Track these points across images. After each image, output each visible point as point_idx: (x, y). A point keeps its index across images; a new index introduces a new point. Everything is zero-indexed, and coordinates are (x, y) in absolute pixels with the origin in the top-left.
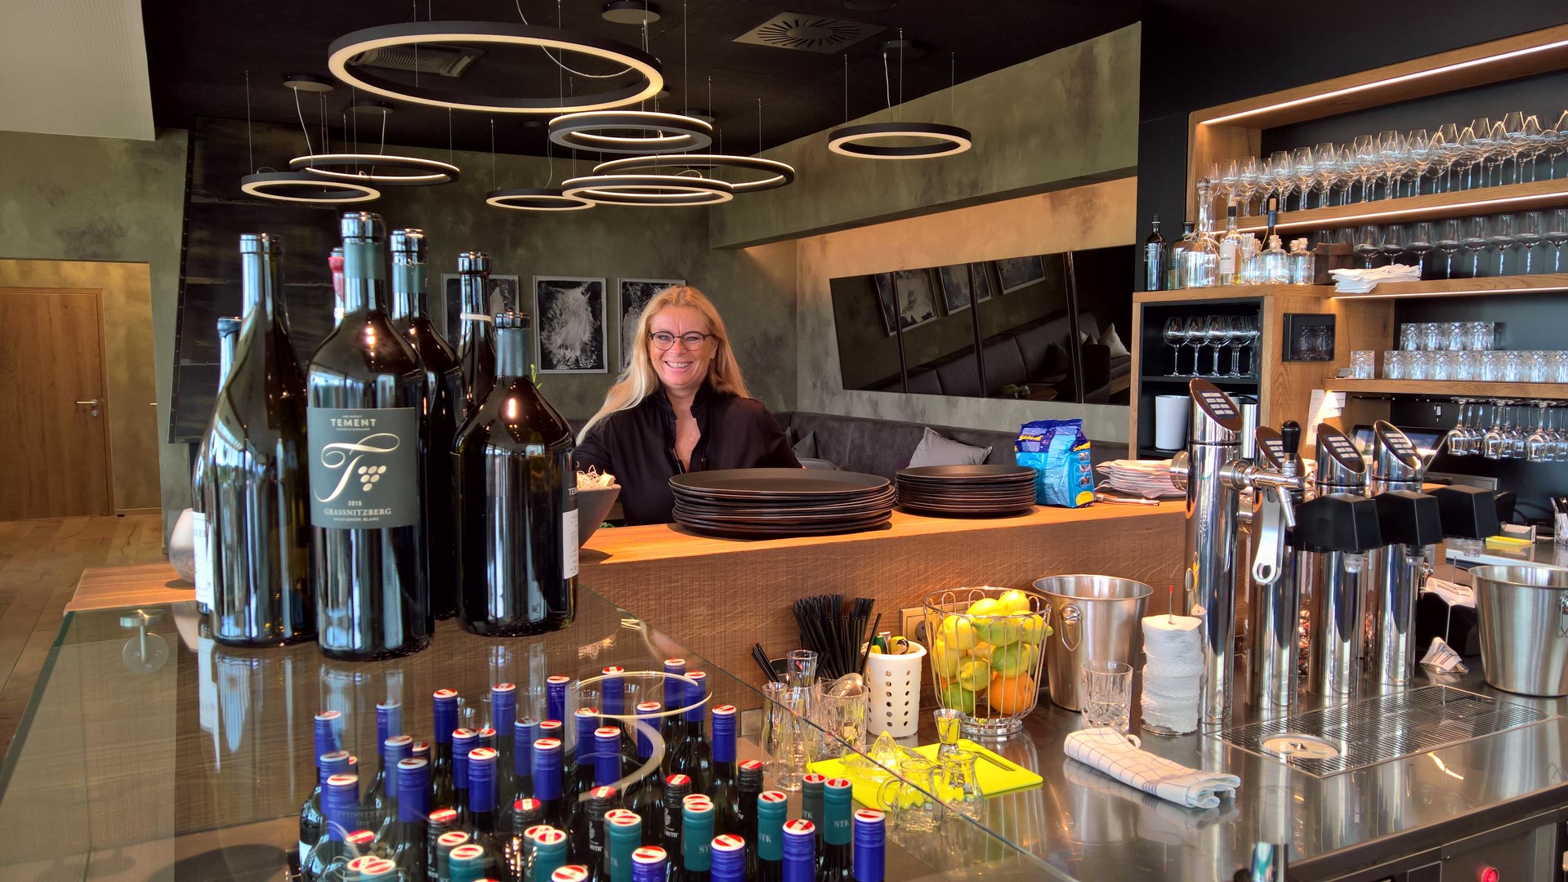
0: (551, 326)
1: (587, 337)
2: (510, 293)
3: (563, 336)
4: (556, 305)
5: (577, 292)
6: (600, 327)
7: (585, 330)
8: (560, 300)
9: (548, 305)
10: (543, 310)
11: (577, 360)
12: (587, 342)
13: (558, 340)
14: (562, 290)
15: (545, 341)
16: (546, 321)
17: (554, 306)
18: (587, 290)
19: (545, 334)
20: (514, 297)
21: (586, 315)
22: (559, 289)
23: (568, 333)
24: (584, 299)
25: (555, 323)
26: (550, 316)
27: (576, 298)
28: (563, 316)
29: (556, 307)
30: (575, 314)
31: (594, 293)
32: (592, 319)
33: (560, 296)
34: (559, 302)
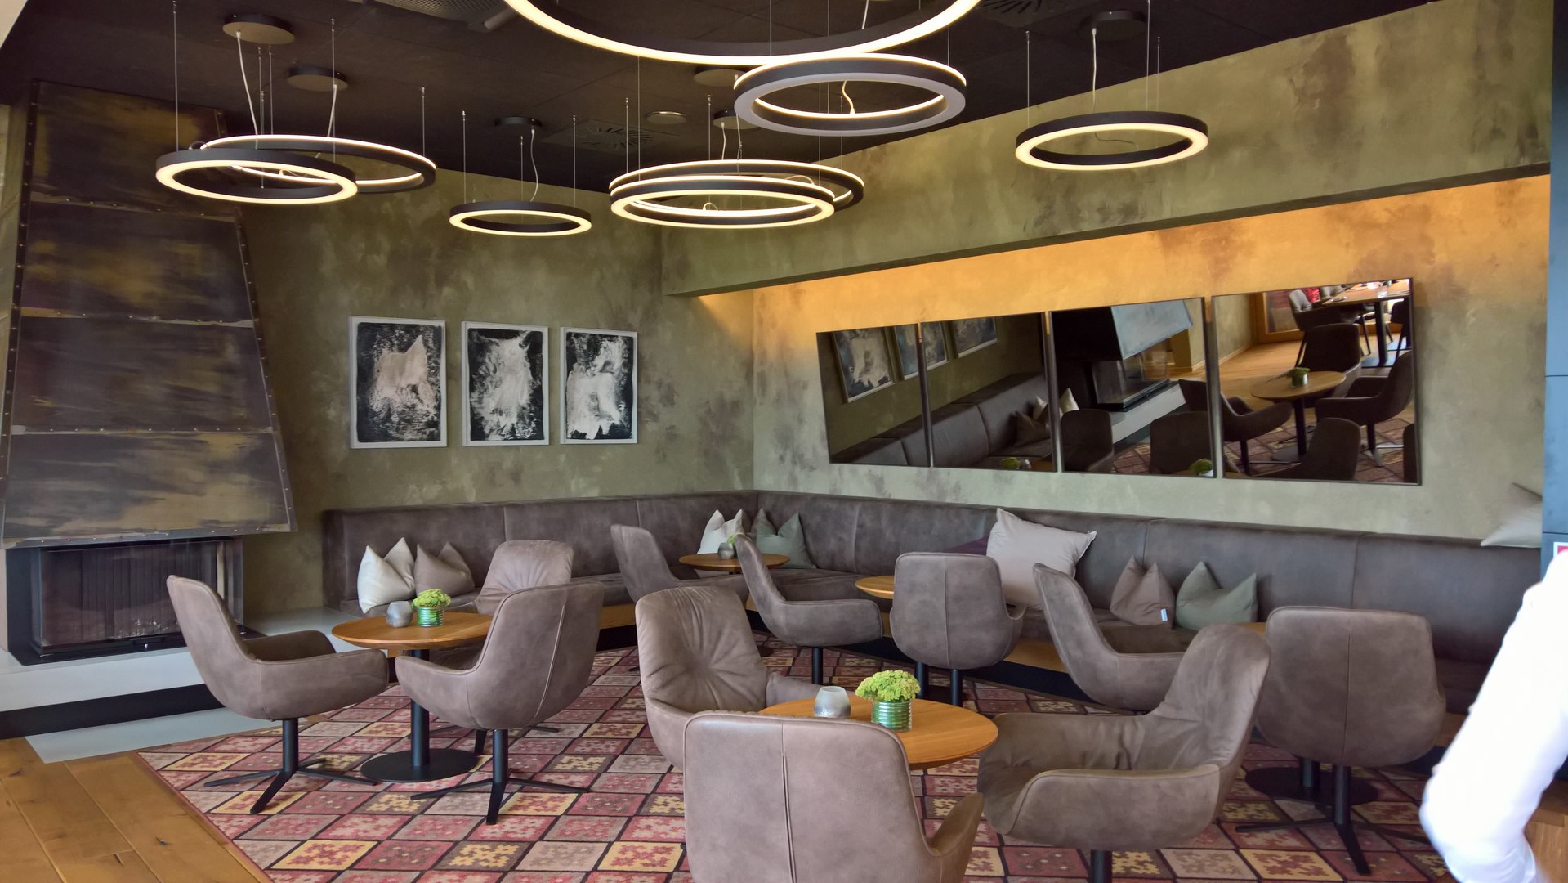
0: (483, 385)
1: (524, 400)
2: (435, 343)
3: (497, 398)
4: (490, 359)
5: (515, 343)
6: (541, 387)
7: (522, 392)
8: (493, 352)
9: (480, 359)
10: (475, 365)
11: (513, 430)
12: (526, 406)
13: (490, 403)
14: (497, 341)
15: (476, 405)
16: (478, 380)
17: (487, 360)
18: (526, 341)
19: (476, 395)
20: (439, 349)
21: (524, 374)
22: (493, 340)
23: (502, 395)
24: (523, 352)
25: (487, 382)
26: (482, 373)
27: (512, 351)
28: (498, 373)
29: (490, 361)
30: (511, 371)
31: (533, 344)
32: (531, 378)
33: (494, 348)
34: (493, 355)
